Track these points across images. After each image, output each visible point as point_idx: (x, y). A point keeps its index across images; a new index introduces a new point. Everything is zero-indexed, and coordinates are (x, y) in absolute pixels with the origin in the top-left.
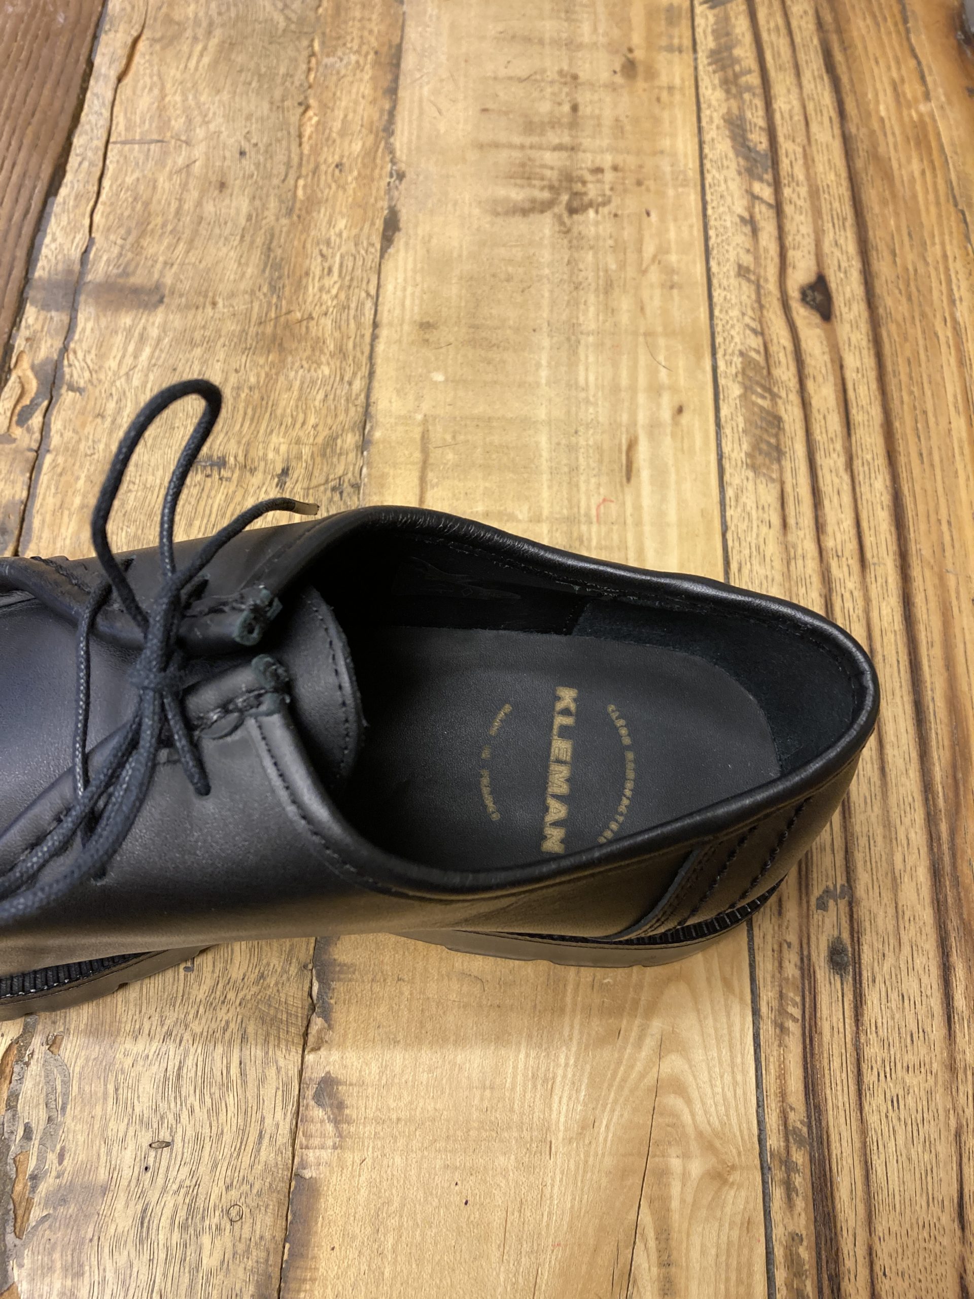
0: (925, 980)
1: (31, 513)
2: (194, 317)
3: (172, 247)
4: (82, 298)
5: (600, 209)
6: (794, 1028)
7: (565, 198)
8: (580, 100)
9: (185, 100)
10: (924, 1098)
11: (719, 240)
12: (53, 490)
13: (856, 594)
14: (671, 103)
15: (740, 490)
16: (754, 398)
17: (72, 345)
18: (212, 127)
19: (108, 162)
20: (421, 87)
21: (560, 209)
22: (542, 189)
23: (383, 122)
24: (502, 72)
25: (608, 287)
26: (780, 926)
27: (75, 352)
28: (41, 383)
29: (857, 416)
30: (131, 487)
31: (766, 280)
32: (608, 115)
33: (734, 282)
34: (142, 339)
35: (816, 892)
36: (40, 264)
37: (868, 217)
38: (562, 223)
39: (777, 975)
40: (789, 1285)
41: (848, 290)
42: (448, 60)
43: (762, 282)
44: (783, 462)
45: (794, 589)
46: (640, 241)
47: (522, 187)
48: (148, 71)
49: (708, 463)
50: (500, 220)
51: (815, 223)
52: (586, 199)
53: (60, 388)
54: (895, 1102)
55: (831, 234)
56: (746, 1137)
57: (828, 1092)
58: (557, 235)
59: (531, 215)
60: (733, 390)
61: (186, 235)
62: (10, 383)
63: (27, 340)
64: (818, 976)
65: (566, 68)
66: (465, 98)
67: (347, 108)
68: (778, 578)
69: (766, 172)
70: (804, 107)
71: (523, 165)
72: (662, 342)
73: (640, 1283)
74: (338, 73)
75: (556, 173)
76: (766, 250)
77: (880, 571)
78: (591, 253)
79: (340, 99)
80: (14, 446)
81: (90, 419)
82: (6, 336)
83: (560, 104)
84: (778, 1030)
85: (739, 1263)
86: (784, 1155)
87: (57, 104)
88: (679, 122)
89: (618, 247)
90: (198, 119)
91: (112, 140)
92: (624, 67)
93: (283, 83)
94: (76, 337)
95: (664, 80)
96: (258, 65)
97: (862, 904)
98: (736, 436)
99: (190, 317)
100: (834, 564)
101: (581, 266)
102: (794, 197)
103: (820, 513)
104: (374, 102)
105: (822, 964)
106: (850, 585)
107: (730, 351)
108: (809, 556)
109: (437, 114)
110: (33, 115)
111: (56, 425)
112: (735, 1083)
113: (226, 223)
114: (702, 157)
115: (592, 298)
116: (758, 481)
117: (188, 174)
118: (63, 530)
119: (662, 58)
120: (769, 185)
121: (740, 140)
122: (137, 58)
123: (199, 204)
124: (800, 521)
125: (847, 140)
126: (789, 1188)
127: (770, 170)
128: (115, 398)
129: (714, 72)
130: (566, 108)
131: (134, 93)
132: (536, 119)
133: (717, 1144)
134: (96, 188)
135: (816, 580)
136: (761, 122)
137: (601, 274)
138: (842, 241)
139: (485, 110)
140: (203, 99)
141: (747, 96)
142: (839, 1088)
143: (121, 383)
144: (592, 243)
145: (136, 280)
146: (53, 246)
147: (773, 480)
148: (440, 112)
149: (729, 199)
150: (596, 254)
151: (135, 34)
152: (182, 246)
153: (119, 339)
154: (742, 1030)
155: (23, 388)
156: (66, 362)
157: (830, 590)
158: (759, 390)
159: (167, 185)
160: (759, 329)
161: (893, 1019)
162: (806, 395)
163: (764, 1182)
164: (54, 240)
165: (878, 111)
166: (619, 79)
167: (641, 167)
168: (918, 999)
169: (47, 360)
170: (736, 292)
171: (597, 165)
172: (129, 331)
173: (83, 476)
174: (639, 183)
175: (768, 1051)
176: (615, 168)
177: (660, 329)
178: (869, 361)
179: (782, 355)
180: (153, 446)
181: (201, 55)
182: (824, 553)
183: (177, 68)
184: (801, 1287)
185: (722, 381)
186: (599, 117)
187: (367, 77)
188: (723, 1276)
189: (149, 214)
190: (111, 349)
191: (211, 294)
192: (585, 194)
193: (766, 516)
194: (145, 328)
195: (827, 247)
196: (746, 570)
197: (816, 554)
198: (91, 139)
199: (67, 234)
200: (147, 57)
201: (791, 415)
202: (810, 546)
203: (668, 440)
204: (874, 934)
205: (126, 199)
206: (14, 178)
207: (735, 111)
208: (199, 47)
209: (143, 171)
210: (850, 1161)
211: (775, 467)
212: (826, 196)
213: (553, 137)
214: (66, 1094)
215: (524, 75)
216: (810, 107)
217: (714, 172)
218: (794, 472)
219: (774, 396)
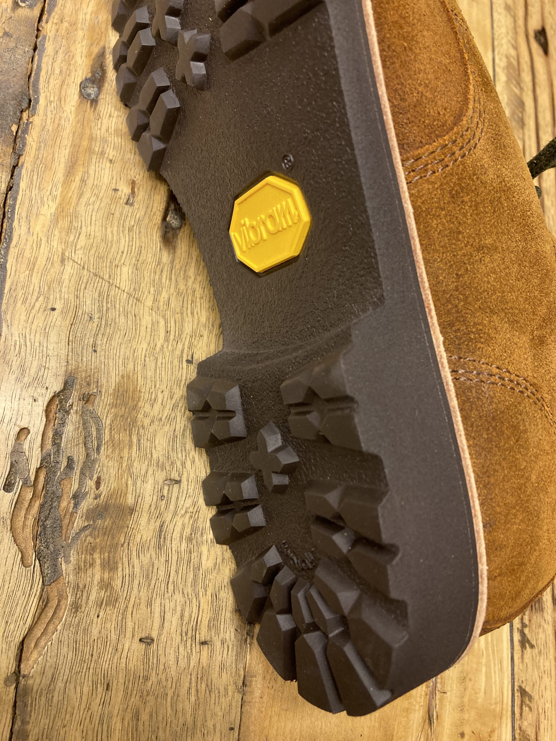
16: (512, 86)
43: (517, 19)
44: (525, 130)
55: (548, 6)
60: (502, 77)
107: (501, 52)
138: (553, 13)
158: (515, 83)
160: (515, 46)
162: (536, 94)
179: (525, 66)
185: (497, 69)
195: (546, 13)
201: (529, 104)
211: (521, 131)
214: (100, 439)
218: (529, 137)
219: (521, 89)
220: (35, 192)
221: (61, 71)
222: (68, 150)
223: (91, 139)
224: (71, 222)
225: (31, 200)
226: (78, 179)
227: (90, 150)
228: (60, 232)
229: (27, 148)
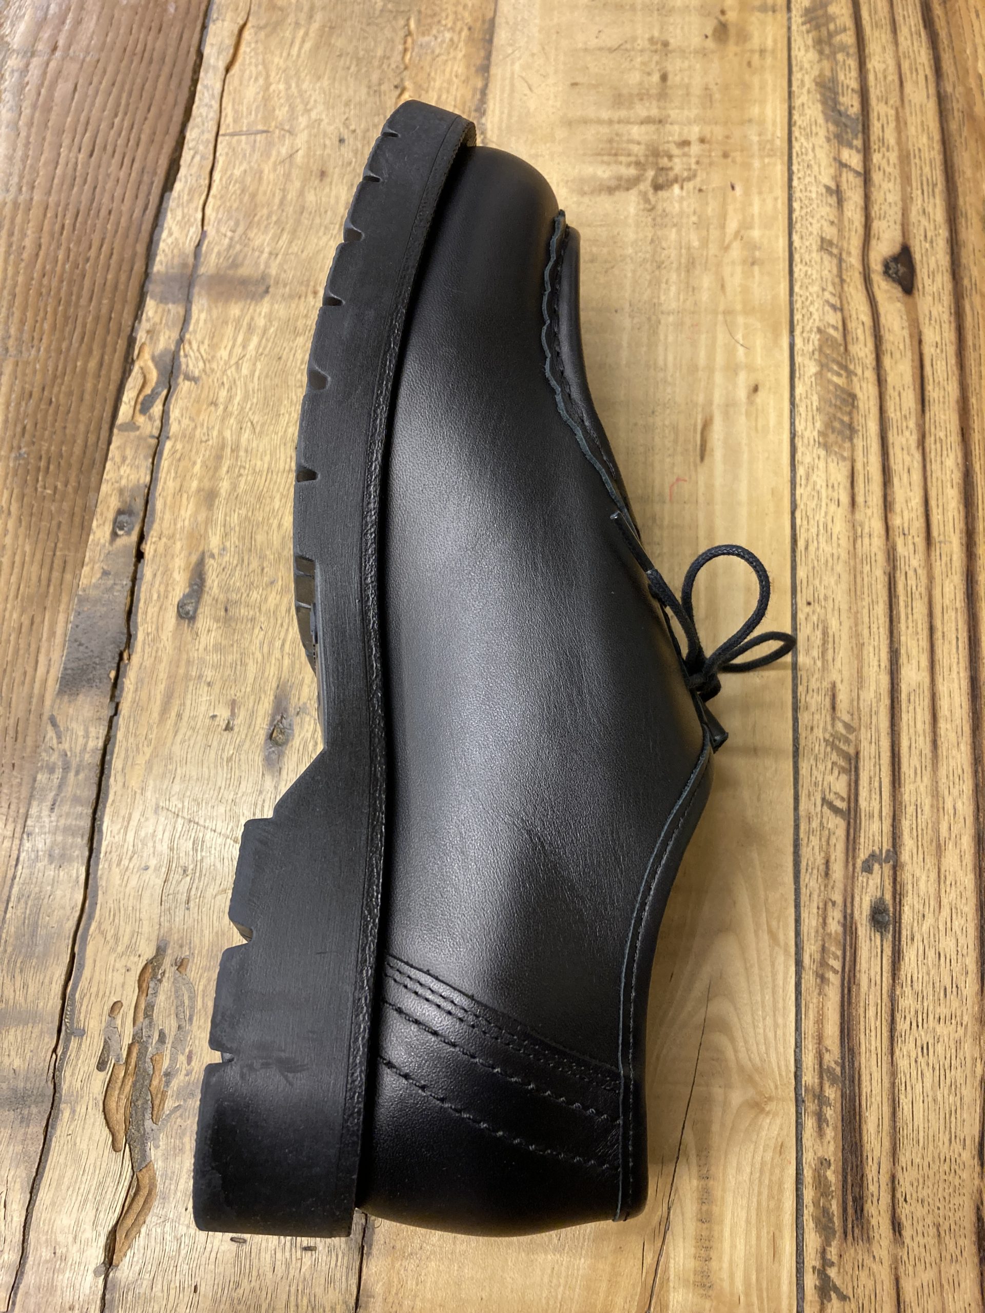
0: (962, 941)
1: (154, 495)
2: (297, 306)
3: (277, 238)
4: (196, 290)
5: (685, 184)
6: (834, 979)
7: (651, 174)
8: (670, 68)
9: (288, 88)
10: (953, 1046)
11: (804, 211)
12: (173, 475)
13: (920, 571)
14: (762, 67)
15: (812, 468)
16: (829, 375)
17: (187, 336)
18: (313, 115)
19: (218, 154)
20: (513, 63)
21: (645, 186)
22: (629, 165)
23: (476, 101)
24: (593, 43)
25: (690, 265)
26: (826, 886)
27: (190, 343)
28: (160, 374)
29: (933, 392)
30: (242, 471)
31: (849, 253)
32: (697, 83)
33: (815, 256)
34: (250, 329)
35: (863, 855)
36: (158, 259)
37: (959, 181)
38: (647, 201)
39: (821, 930)
40: (816, 1204)
41: (932, 261)
42: (540, 32)
43: (844, 256)
44: (855, 441)
45: (859, 567)
46: (723, 216)
47: (609, 164)
48: (253, 61)
49: (781, 442)
50: (586, 200)
51: (903, 190)
52: (671, 175)
53: (178, 377)
54: (925, 1049)
55: (920, 202)
56: (784, 1074)
57: (862, 1036)
58: (641, 213)
59: (617, 193)
60: (809, 368)
61: (288, 227)
62: (133, 374)
63: (148, 332)
64: (859, 933)
65: (656, 34)
66: (556, 72)
67: (440, 89)
68: (844, 556)
69: (857, 138)
70: (899, 66)
71: (610, 141)
72: (741, 320)
73: (681, 1192)
74: (433, 52)
75: (643, 147)
76: (851, 221)
77: (945, 548)
78: (674, 230)
79: (434, 80)
80: (138, 433)
81: (205, 407)
82: (129, 329)
83: (649, 74)
84: (818, 980)
85: (770, 1180)
86: (817, 1090)
87: (170, 99)
88: (769, 89)
89: (701, 224)
90: (300, 108)
91: (221, 132)
92: (715, 31)
93: (380, 66)
94: (191, 328)
95: (755, 43)
96: (356, 47)
97: (906, 868)
98: (810, 414)
99: (293, 306)
100: (900, 542)
101: (664, 244)
102: (884, 163)
103: (889, 492)
104: (466, 81)
105: (864, 922)
106: (915, 563)
107: (808, 328)
108: (876, 534)
109: (527, 92)
110: (149, 110)
111: (175, 413)
112: (776, 1025)
113: (326, 212)
114: (791, 124)
115: (674, 277)
116: (829, 460)
117: (291, 164)
118: (183, 512)
119: (755, 19)
120: (858, 151)
121: (830, 103)
122: (243, 48)
123: (301, 193)
124: (869, 499)
125: (941, 99)
126: (820, 1119)
127: (860, 135)
128: (227, 387)
129: (808, 32)
130: (656, 78)
131: (241, 84)
132: (625, 91)
133: (757, 1077)
134: (207, 182)
135: (881, 558)
136: (854, 84)
137: (683, 251)
138: (930, 209)
139: (574, 84)
140: (305, 86)
141: (840, 57)
142: (873, 1034)
143: (231, 372)
144: (675, 220)
145: (244, 271)
146: (170, 241)
147: (844, 459)
148: (530, 89)
149: (816, 168)
150: (679, 232)
151: (241, 22)
152: (285, 237)
153: (229, 330)
154: (785, 979)
155: (145, 377)
156: (182, 353)
157: (894, 568)
158: (835, 367)
159: (272, 177)
160: (838, 305)
161: (928, 974)
162: (882, 372)
163: (798, 1114)
164: (170, 234)
165: (975, 68)
166: (710, 44)
167: (728, 137)
168: (954, 957)
169: (166, 350)
170: (818, 267)
171: (684, 138)
172: (238, 322)
173: (199, 461)
174: (725, 155)
175: (808, 998)
176: (702, 141)
177: (739, 307)
178: (950, 335)
179: (860, 331)
180: (261, 433)
181: (303, 41)
182: (891, 532)
183: (281, 56)
184: (827, 1204)
185: (798, 359)
186: (688, 87)
187: (460, 55)
188: (756, 1191)
189: (256, 205)
190: (221, 340)
191: (312, 283)
192: (671, 169)
193: (835, 495)
194: (252, 319)
195: (914, 216)
196: (812, 548)
197: (883, 532)
198: (203, 132)
199: (182, 228)
200: (253, 45)
201: (866, 392)
202: (877, 525)
203: (743, 420)
204: (915, 896)
205: (235, 192)
206: (133, 175)
207: (828, 73)
208: (301, 33)
209: (249, 162)
210: (879, 1099)
211: (847, 445)
212: (917, 160)
213: (641, 111)
214: (192, 1008)
215: (615, 44)
216: (905, 66)
217: (803, 140)
218: (866, 450)
219: (850, 374)
220: (131, 740)
221: (159, 597)
222: (163, 686)
223: (188, 662)
224: (166, 766)
225: (127, 750)
226: (173, 714)
227: (187, 677)
228: (154, 780)
229: (124, 694)
